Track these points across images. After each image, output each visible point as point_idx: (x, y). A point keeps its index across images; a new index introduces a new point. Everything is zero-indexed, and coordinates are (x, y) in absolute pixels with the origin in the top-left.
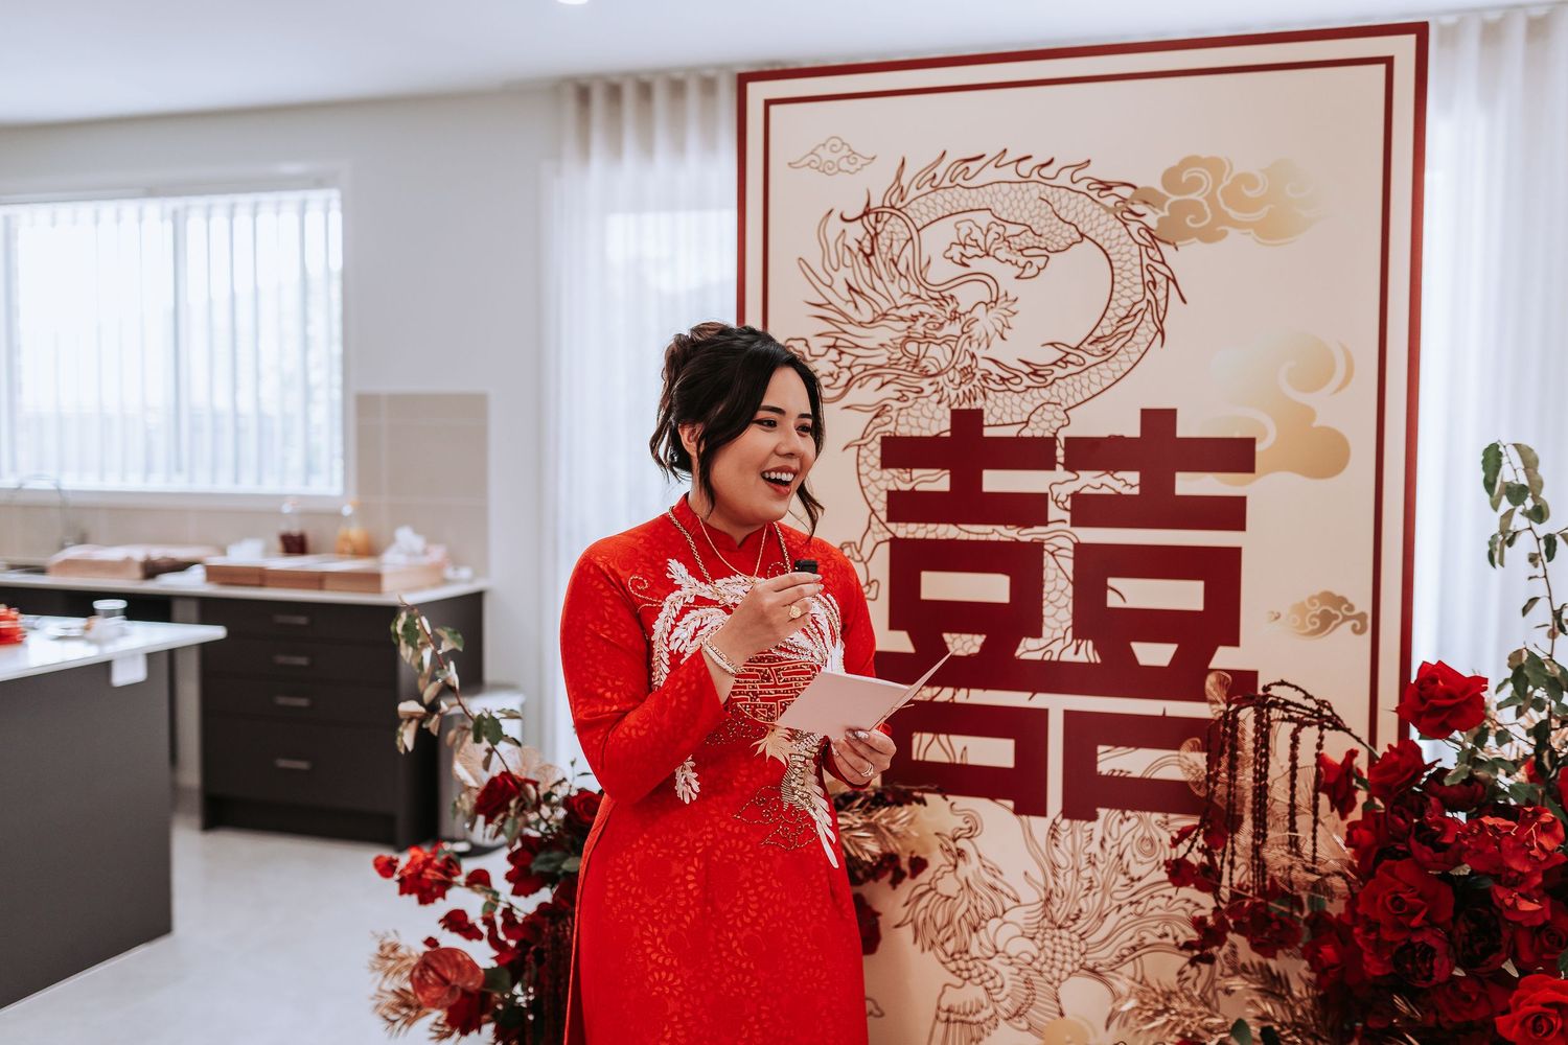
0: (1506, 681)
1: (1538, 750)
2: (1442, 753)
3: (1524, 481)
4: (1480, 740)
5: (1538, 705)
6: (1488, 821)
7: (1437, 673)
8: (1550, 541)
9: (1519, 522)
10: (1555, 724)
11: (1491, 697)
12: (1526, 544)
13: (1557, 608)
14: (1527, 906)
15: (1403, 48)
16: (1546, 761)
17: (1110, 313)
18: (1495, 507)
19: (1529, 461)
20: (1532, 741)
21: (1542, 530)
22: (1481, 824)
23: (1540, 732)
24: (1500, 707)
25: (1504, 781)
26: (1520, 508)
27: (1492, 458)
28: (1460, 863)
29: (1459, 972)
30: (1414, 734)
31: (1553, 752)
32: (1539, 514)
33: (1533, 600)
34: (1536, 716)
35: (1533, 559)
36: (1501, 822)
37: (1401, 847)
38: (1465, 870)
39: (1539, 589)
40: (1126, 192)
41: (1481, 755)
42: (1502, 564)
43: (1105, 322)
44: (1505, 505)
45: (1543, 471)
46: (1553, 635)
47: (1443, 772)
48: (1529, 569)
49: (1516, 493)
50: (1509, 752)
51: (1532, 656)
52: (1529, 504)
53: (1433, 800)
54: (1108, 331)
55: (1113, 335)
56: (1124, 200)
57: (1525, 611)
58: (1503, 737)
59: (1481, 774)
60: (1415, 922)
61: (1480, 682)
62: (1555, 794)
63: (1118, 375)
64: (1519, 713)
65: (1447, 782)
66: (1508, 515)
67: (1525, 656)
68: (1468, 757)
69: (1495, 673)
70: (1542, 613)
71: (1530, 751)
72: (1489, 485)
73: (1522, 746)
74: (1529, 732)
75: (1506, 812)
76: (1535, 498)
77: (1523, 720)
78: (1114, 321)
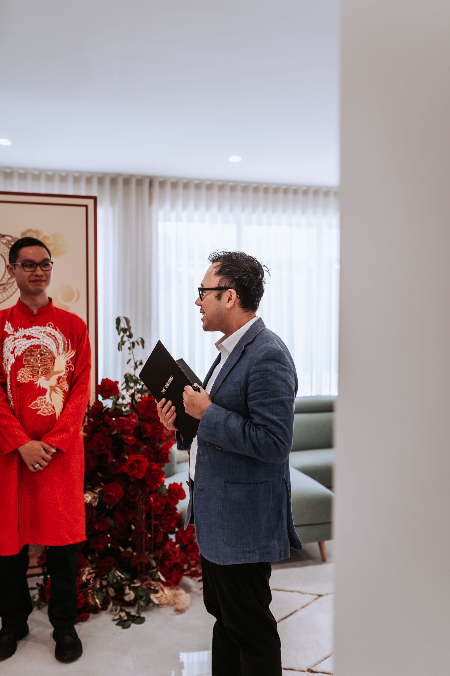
0: (124, 383)
1: (132, 400)
2: (108, 403)
3: (126, 327)
4: (118, 399)
5: (132, 388)
6: (121, 418)
7: (106, 381)
8: (133, 344)
9: (126, 338)
10: (136, 393)
11: (120, 387)
12: (128, 345)
13: (136, 361)
14: (129, 438)
15: (90, 203)
16: (134, 403)
17: (5, 276)
18: (119, 334)
19: (127, 321)
20: (131, 398)
21: (132, 340)
22: (119, 419)
23: (132, 396)
24: (122, 390)
25: (124, 410)
26: (125, 335)
27: (118, 321)
28: (114, 431)
29: (114, 460)
30: (100, 398)
31: (136, 401)
32: (130, 336)
33: (130, 360)
34: (132, 391)
35: (129, 348)
36: (123, 418)
37: (99, 429)
38: (115, 432)
39: (131, 357)
40: (10, 239)
41: (118, 403)
42: (121, 350)
43: (4, 279)
44: (122, 334)
45: (132, 324)
46: (135, 369)
47: (108, 408)
48: (128, 351)
49: (125, 331)
50: (125, 402)
51: (130, 375)
52: (128, 333)
53: (106, 416)
54: (5, 282)
55: (7, 283)
56: (9, 241)
57: (128, 363)
58: (123, 398)
59: (118, 407)
60: (103, 448)
61: (117, 383)
62: (137, 411)
63: (9, 296)
64: (127, 391)
65: (110, 410)
66: (122, 337)
67: (128, 375)
68: (115, 403)
69: (121, 380)
70: (132, 364)
71: (130, 401)
72: (118, 328)
73: (128, 400)
74: (130, 396)
75: (125, 416)
76: (130, 332)
77: (128, 393)
78: (7, 279)
